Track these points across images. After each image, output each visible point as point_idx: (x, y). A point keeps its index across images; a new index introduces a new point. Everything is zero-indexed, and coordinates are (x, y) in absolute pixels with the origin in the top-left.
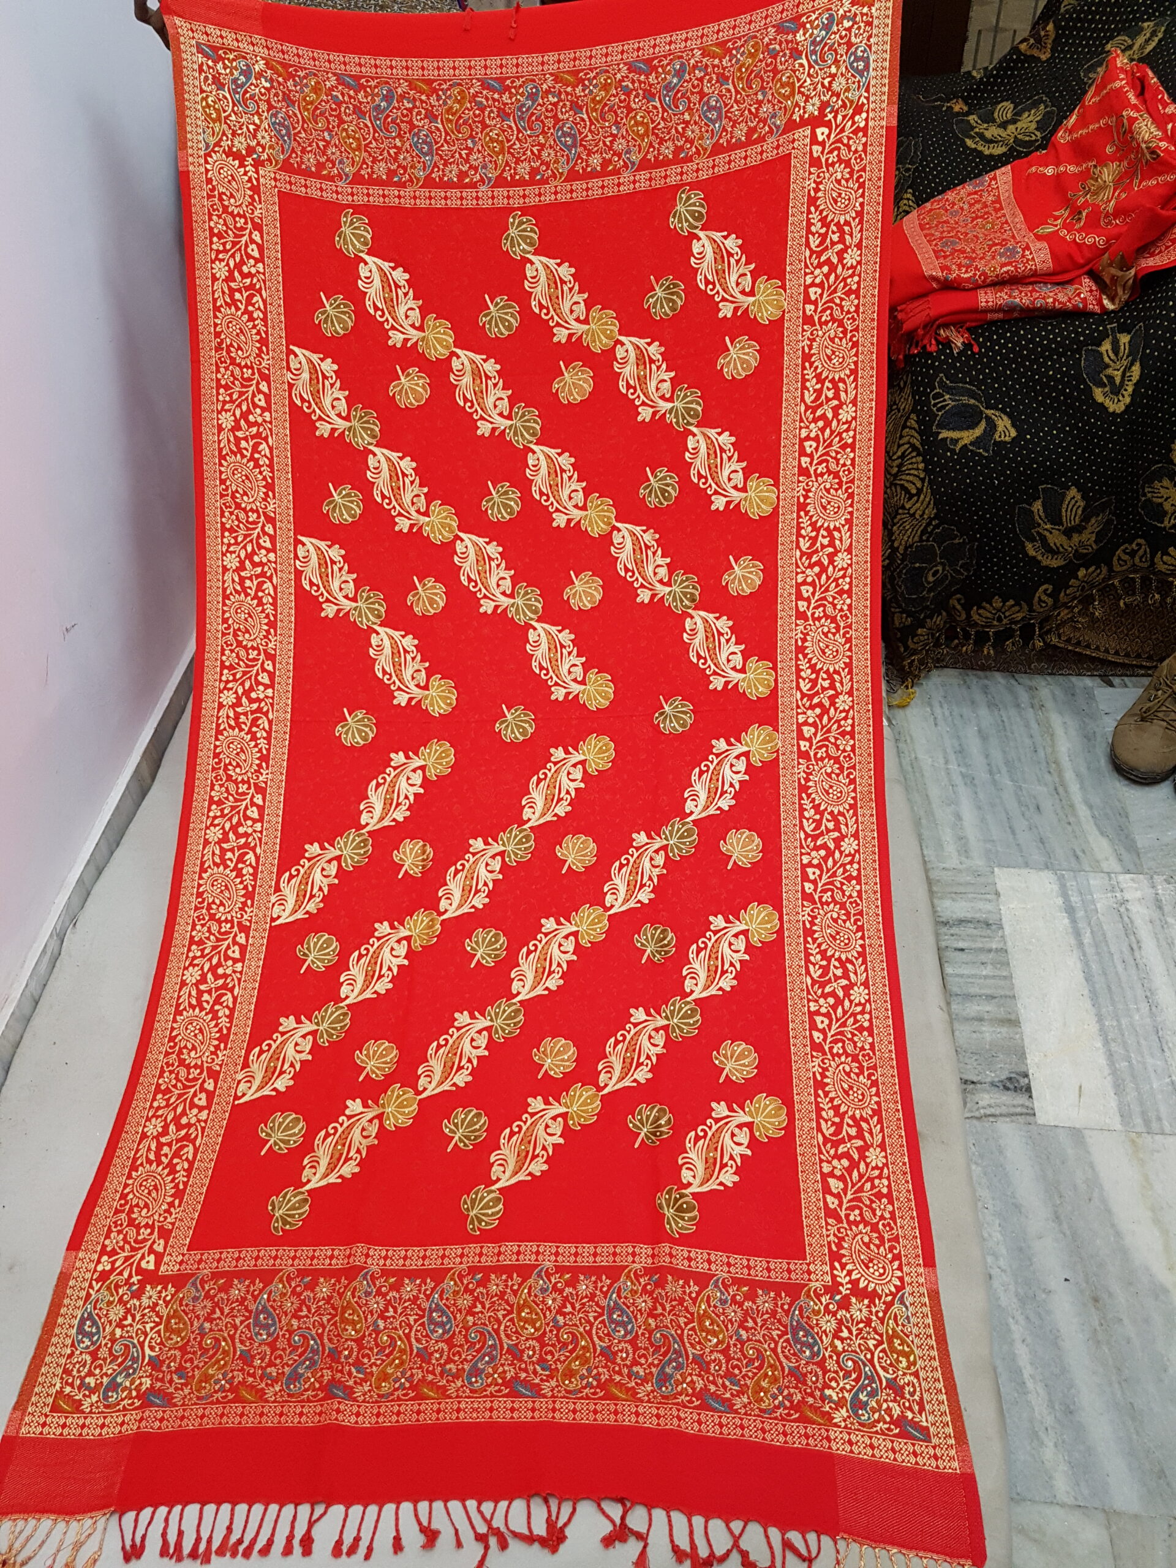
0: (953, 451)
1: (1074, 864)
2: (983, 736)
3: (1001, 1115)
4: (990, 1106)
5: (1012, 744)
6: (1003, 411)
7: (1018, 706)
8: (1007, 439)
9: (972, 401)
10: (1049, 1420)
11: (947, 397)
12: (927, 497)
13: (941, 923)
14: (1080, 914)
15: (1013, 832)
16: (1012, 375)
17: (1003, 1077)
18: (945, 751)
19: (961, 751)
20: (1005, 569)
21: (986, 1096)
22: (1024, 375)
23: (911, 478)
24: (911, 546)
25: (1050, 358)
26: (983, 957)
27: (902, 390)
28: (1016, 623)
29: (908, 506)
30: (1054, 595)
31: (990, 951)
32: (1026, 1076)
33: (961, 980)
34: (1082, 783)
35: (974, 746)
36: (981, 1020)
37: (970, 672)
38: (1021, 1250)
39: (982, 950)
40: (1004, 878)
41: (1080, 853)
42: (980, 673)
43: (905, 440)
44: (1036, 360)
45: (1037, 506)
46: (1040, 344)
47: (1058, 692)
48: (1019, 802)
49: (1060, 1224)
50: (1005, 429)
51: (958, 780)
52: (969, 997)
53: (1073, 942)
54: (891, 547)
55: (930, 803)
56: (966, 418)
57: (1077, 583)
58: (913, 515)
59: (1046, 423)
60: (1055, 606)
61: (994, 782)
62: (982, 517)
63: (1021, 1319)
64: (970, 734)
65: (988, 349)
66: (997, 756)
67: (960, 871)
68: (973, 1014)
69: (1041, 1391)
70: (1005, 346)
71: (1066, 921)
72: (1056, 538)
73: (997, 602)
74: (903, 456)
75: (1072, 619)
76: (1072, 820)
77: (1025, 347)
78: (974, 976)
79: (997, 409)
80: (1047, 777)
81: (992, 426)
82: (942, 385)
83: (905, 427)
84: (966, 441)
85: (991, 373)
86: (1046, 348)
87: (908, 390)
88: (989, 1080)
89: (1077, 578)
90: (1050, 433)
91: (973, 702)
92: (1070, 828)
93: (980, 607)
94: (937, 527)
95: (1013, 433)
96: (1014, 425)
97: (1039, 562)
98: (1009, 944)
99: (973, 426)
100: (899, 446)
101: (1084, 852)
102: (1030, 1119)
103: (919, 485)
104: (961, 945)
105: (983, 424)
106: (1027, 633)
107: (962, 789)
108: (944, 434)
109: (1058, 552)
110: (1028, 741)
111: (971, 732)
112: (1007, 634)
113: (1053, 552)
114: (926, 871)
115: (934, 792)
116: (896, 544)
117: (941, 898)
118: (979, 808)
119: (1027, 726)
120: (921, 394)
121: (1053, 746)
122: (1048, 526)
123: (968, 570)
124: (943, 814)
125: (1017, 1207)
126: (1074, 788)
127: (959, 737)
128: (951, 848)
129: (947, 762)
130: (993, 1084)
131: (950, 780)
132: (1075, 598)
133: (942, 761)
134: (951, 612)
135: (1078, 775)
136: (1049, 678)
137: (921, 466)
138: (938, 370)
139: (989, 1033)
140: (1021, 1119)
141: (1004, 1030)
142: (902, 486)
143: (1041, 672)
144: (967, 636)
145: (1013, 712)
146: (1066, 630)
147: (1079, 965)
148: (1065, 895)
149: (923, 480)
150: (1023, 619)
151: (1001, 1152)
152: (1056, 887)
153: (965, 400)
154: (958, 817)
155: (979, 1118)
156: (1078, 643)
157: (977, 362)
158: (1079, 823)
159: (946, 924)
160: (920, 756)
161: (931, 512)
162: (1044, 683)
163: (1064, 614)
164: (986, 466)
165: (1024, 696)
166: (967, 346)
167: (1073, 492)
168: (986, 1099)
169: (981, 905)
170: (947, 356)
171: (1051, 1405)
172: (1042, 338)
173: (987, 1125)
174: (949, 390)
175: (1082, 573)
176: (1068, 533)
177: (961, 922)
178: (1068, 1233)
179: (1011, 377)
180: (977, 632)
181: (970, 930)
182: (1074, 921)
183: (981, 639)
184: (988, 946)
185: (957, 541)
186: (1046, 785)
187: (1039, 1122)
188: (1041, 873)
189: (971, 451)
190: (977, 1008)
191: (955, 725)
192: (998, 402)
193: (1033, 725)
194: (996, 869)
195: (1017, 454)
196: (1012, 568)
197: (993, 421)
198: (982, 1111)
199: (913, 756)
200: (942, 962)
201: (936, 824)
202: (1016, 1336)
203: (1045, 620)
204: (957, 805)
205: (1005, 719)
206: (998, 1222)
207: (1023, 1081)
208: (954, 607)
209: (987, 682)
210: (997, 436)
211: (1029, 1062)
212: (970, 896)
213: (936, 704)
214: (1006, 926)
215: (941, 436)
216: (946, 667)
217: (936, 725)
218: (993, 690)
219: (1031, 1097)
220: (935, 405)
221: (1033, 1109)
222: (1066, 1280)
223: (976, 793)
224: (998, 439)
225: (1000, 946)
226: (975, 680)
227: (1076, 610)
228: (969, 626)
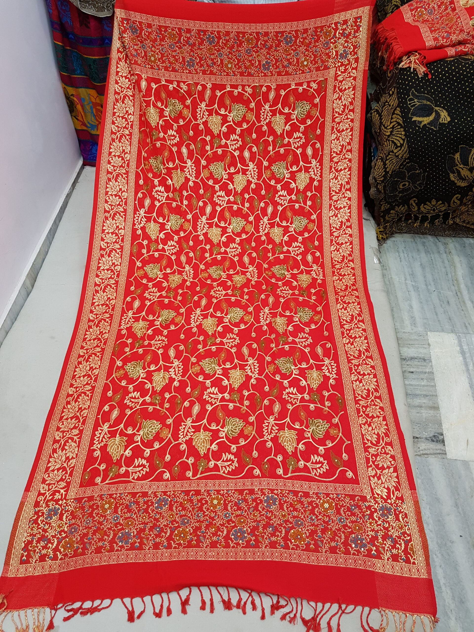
0: (419, 127)
1: (465, 331)
2: (423, 267)
3: (430, 454)
4: (425, 449)
5: (436, 271)
6: (443, 108)
7: (439, 252)
8: (446, 122)
9: (428, 103)
10: (453, 606)
11: (416, 100)
12: (405, 148)
13: (403, 359)
14: (468, 355)
15: (437, 314)
16: (448, 89)
17: (432, 435)
18: (405, 275)
19: (413, 275)
20: (439, 186)
21: (423, 445)
22: (454, 90)
23: (397, 138)
24: (395, 171)
25: (467, 81)
26: (422, 376)
27: (391, 96)
28: (441, 212)
29: (395, 151)
30: (461, 200)
31: (425, 373)
32: (442, 435)
33: (412, 387)
34: (468, 290)
35: (418, 271)
36: (421, 407)
37: (416, 235)
38: (439, 521)
39: (422, 372)
40: (433, 337)
41: (467, 325)
42: (421, 236)
43: (395, 120)
44: (460, 83)
45: (457, 156)
47: (457, 246)
48: (440, 300)
49: (458, 508)
50: (445, 117)
51: (411, 289)
52: (416, 396)
53: (464, 368)
54: (385, 171)
55: (397, 300)
56: (426, 111)
57: (472, 194)
58: (397, 156)
59: (465, 115)
60: (461, 205)
61: (428, 290)
62: (430, 161)
63: (439, 555)
64: (417, 266)
65: (436, 76)
66: (429, 277)
67: (412, 333)
68: (417, 404)
69: (449, 592)
70: (444, 75)
71: (461, 358)
72: (465, 172)
73: (434, 202)
74: (393, 128)
75: (468, 211)
76: (464, 308)
78: (418, 385)
79: (441, 107)
80: (453, 287)
81: (438, 115)
82: (413, 94)
83: (393, 113)
84: (426, 122)
85: (437, 89)
86: (465, 76)
87: (395, 96)
88: (424, 436)
89: (472, 191)
90: (466, 119)
91: (418, 250)
92: (463, 312)
93: (425, 204)
94: (408, 163)
95: (449, 119)
96: (449, 115)
97: (456, 184)
98: (434, 370)
99: (429, 115)
100: (391, 123)
101: (469, 324)
102: (444, 456)
103: (402, 142)
104: (412, 370)
105: (434, 114)
106: (446, 216)
107: (413, 293)
108: (415, 118)
109: (465, 179)
110: (443, 270)
111: (417, 265)
112: (436, 217)
113: (462, 179)
114: (396, 333)
115: (399, 294)
116: (388, 170)
117: (402, 347)
118: (421, 303)
119: (443, 262)
120: (402, 98)
121: (455, 272)
122: (462, 166)
123: (421, 187)
124: (404, 305)
125: (438, 500)
126: (465, 293)
127: (411, 268)
128: (407, 322)
129: (406, 279)
130: (426, 439)
131: (407, 288)
132: (470, 200)
133: (403, 279)
134: (409, 205)
135: (467, 286)
136: (453, 239)
137: (403, 133)
138: (411, 87)
139: (426, 414)
140: (440, 456)
141: (432, 412)
142: (393, 142)
143: (449, 236)
144: (417, 218)
145: (437, 255)
146: (464, 217)
147: (467, 380)
148: (461, 346)
149: (404, 140)
150: (445, 210)
151: (430, 473)
152: (456, 342)
153: (425, 102)
154: (411, 307)
155: (420, 455)
156: (468, 223)
157: (431, 83)
158: (467, 310)
159: (405, 359)
160: (393, 277)
161: (406, 155)
162: (451, 241)
163: (463, 208)
164: (435, 135)
165: (442, 248)
166: (426, 75)
168: (424, 446)
169: (421, 350)
170: (416, 80)
171: (453, 598)
172: (464, 71)
173: (424, 459)
174: (417, 97)
176: (471, 170)
177: (412, 358)
178: (462, 513)
179: (447, 91)
180: (422, 216)
181: (416, 363)
182: (465, 358)
183: (424, 219)
184: (424, 370)
185: (417, 172)
186: (452, 291)
187: (448, 458)
188: (449, 335)
189: (428, 127)
190: (419, 401)
191: (409, 261)
192: (441, 103)
193: (446, 262)
194: (429, 333)
195: (450, 130)
196: (442, 186)
197: (439, 113)
198: (421, 452)
199: (390, 276)
200: (404, 378)
201: (400, 310)
202: (437, 564)
203: (454, 211)
204: (410, 301)
205: (433, 258)
206: (428, 507)
207: (441, 437)
208: (412, 204)
209: (424, 240)
210: (441, 120)
211: (443, 428)
212: (416, 346)
213: (401, 251)
214: (433, 361)
215: (413, 120)
216: (405, 233)
217: (401, 261)
218: (427, 244)
219: (444, 445)
220: (410, 104)
221: (445, 451)
222: (461, 536)
223: (419, 295)
224: (441, 122)
225: (430, 370)
226: (419, 239)
227: (470, 206)
228: (418, 214)
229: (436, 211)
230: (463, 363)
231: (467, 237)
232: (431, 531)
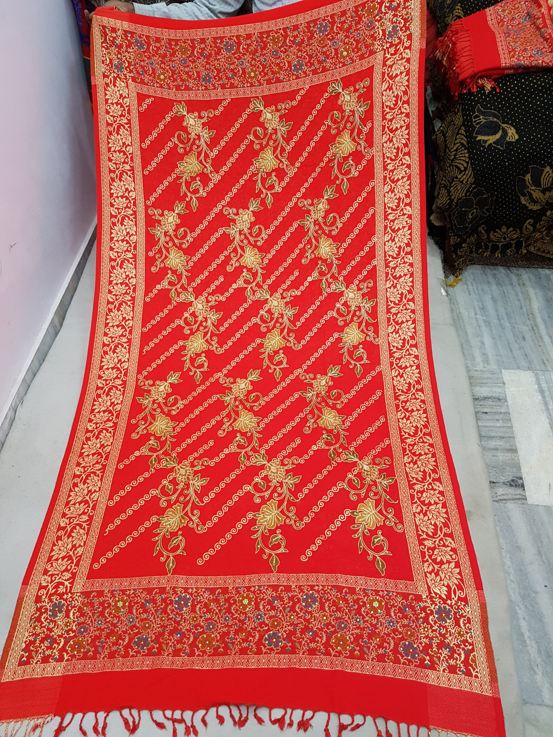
0: (484, 147)
1: (543, 367)
2: (494, 300)
3: (509, 500)
4: (503, 495)
5: (509, 304)
6: (511, 124)
7: (512, 284)
8: (513, 140)
9: (495, 120)
10: (539, 660)
11: (481, 117)
12: (469, 171)
13: (476, 399)
14: (547, 394)
15: (511, 351)
16: (517, 104)
17: (509, 479)
18: (475, 309)
19: (483, 308)
20: (509, 211)
21: (501, 490)
22: (523, 104)
23: (461, 162)
24: (461, 199)
26: (497, 417)
27: (456, 114)
28: (513, 240)
29: (459, 177)
30: (534, 225)
31: (501, 413)
32: (521, 478)
33: (486, 429)
34: (546, 325)
35: (489, 305)
36: (497, 449)
37: (487, 267)
38: (521, 570)
39: (496, 413)
40: (507, 375)
41: (546, 362)
42: (492, 267)
43: (459, 140)
45: (528, 177)
46: (533, 87)
47: (532, 277)
48: (514, 335)
49: (542, 557)
50: (512, 134)
51: (482, 324)
52: (491, 438)
53: (544, 408)
54: (450, 199)
55: (467, 336)
56: (492, 129)
57: (546, 218)
58: (462, 182)
59: (534, 131)
60: (534, 231)
61: (501, 325)
62: (498, 183)
63: (522, 607)
64: (487, 299)
65: (504, 90)
66: (502, 311)
67: (484, 372)
68: (492, 447)
69: (534, 645)
70: (513, 88)
71: (540, 397)
72: (537, 194)
73: (504, 229)
74: (457, 150)
75: (542, 238)
76: (541, 344)
77: (525, 89)
78: (493, 427)
79: (509, 124)
80: (528, 322)
81: (505, 133)
82: (479, 111)
83: (458, 134)
84: (491, 141)
85: (505, 104)
87: (460, 114)
88: (502, 481)
89: (546, 216)
90: (536, 136)
91: (489, 283)
92: (540, 348)
93: (495, 232)
94: (474, 188)
95: (517, 137)
96: (517, 132)
97: (527, 207)
98: (511, 410)
99: (495, 133)
100: (455, 144)
101: (548, 360)
102: (524, 501)
103: (465, 165)
104: (485, 410)
105: (500, 132)
106: (519, 245)
107: (484, 329)
108: (480, 138)
109: (537, 202)
110: (517, 303)
112: (508, 246)
113: (534, 201)
114: (468, 371)
115: (470, 330)
116: (452, 197)
117: (474, 386)
118: (494, 338)
119: (517, 295)
120: (467, 116)
121: (530, 305)
122: (533, 188)
123: (489, 212)
124: (475, 342)
125: (519, 548)
126: (542, 327)
127: (482, 301)
128: (479, 359)
129: (476, 314)
130: (504, 483)
131: (478, 323)
132: (544, 227)
133: (473, 313)
134: (478, 233)
135: (544, 320)
136: (527, 269)
137: (467, 155)
138: (477, 102)
139: (502, 457)
140: (519, 502)
141: (509, 455)
142: (456, 167)
143: (523, 267)
144: (487, 247)
145: (509, 288)
146: (538, 244)
147: (547, 421)
148: (539, 383)
149: (467, 163)
150: (517, 238)
151: (509, 519)
152: (534, 379)
153: (491, 119)
154: (483, 343)
155: (496, 501)
156: (544, 251)
157: (498, 98)
158: (545, 346)
160: (462, 311)
161: (472, 180)
162: (524, 272)
163: (538, 235)
164: (502, 155)
165: (514, 279)
166: (493, 89)
167: (548, 169)
168: (501, 491)
169: (495, 389)
170: (483, 95)
171: (539, 652)
172: (534, 84)
173: (502, 505)
174: (483, 113)
175: (549, 213)
176: (544, 191)
177: (485, 398)
178: (545, 561)
179: (516, 106)
180: (492, 245)
181: (490, 402)
182: (544, 397)
183: (495, 248)
184: (500, 411)
185: (485, 196)
186: (528, 326)
187: (529, 503)
188: (526, 372)
189: (494, 147)
190: (495, 443)
191: (479, 295)
192: (509, 119)
193: (520, 294)
194: (503, 370)
195: (518, 148)
196: (513, 210)
197: (506, 130)
198: (499, 497)
199: (458, 311)
200: (477, 419)
201: (471, 347)
202: (520, 616)
203: (528, 239)
204: (482, 337)
205: (505, 291)
206: (509, 556)
207: (520, 482)
208: (481, 232)
209: (495, 272)
210: (508, 139)
211: (522, 471)
212: (490, 384)
213: (469, 283)
214: (509, 400)
215: (478, 139)
216: (474, 264)
217: (470, 294)
218: (498, 276)
219: (524, 490)
220: (475, 122)
221: (525, 496)
222: (545, 586)
223: (491, 330)
224: (508, 140)
225: (506, 411)
226: (489, 271)
227: (544, 233)
228: (488, 242)
229: (507, 239)
230: (542, 402)
231: (543, 268)
232: (513, 582)
